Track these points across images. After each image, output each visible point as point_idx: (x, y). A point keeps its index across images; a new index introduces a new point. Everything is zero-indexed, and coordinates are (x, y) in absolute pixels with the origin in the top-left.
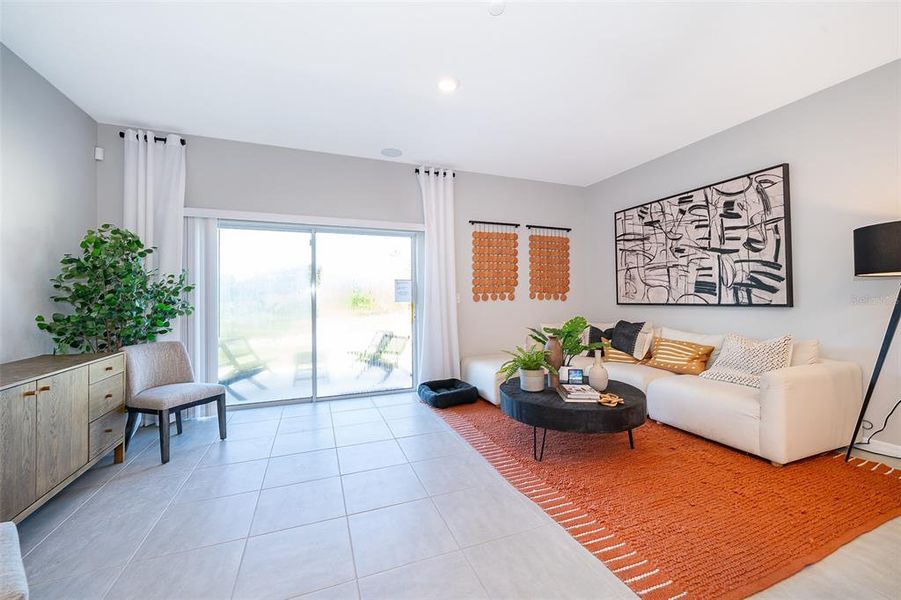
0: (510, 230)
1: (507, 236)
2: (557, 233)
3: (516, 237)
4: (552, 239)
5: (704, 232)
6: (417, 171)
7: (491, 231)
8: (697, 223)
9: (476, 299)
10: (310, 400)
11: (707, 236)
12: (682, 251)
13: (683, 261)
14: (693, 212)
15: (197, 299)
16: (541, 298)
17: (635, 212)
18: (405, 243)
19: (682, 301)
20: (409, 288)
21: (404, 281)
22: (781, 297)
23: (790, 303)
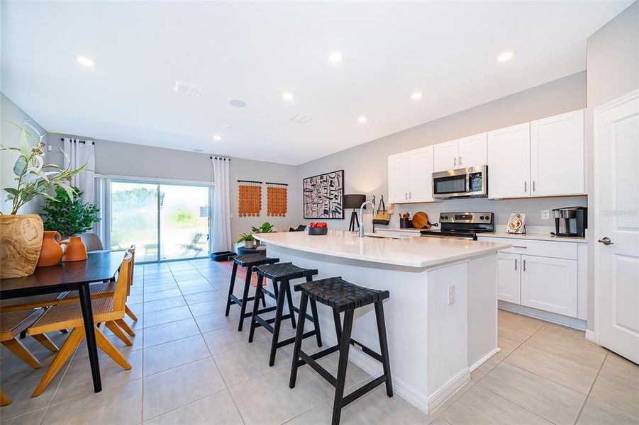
0: (258, 185)
1: (256, 187)
2: (281, 186)
3: (260, 188)
4: (279, 189)
6: (211, 158)
7: (248, 185)
8: (324, 187)
9: (240, 216)
10: (157, 262)
11: (326, 192)
12: (321, 198)
13: (321, 201)
14: (324, 183)
15: (101, 215)
16: (273, 215)
17: (309, 180)
18: (206, 190)
19: (321, 217)
20: (207, 211)
21: (205, 208)
22: (341, 216)
23: (343, 218)
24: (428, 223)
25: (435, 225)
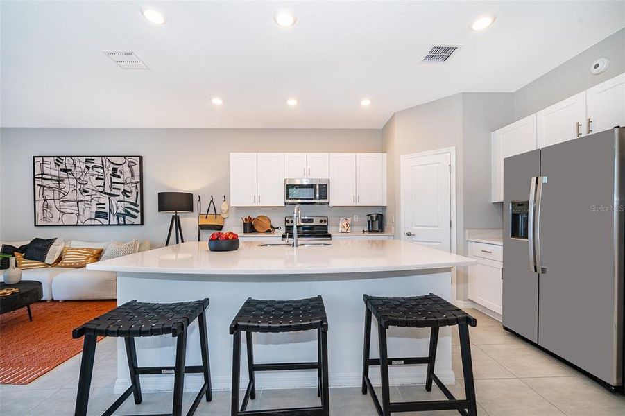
5: (101, 182)
8: (97, 176)
11: (102, 185)
12: (87, 192)
13: (88, 198)
14: (95, 169)
19: (87, 223)
22: (138, 221)
23: (142, 223)
24: (271, 227)
25: (278, 228)
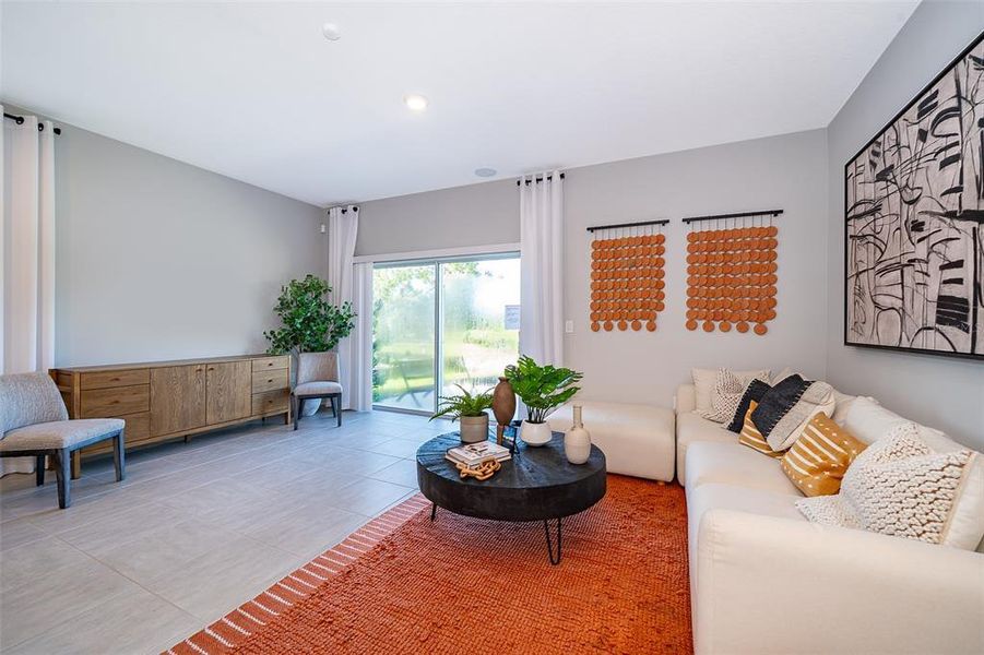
0: (653, 230)
1: (645, 240)
2: (758, 222)
3: (661, 239)
5: (951, 175)
6: (519, 183)
7: (619, 237)
8: (942, 157)
9: (595, 328)
11: (957, 184)
12: (918, 226)
13: (921, 251)
14: (939, 130)
16: (709, 328)
17: (867, 157)
18: (513, 264)
19: (918, 344)
20: (517, 315)
21: (514, 307)
